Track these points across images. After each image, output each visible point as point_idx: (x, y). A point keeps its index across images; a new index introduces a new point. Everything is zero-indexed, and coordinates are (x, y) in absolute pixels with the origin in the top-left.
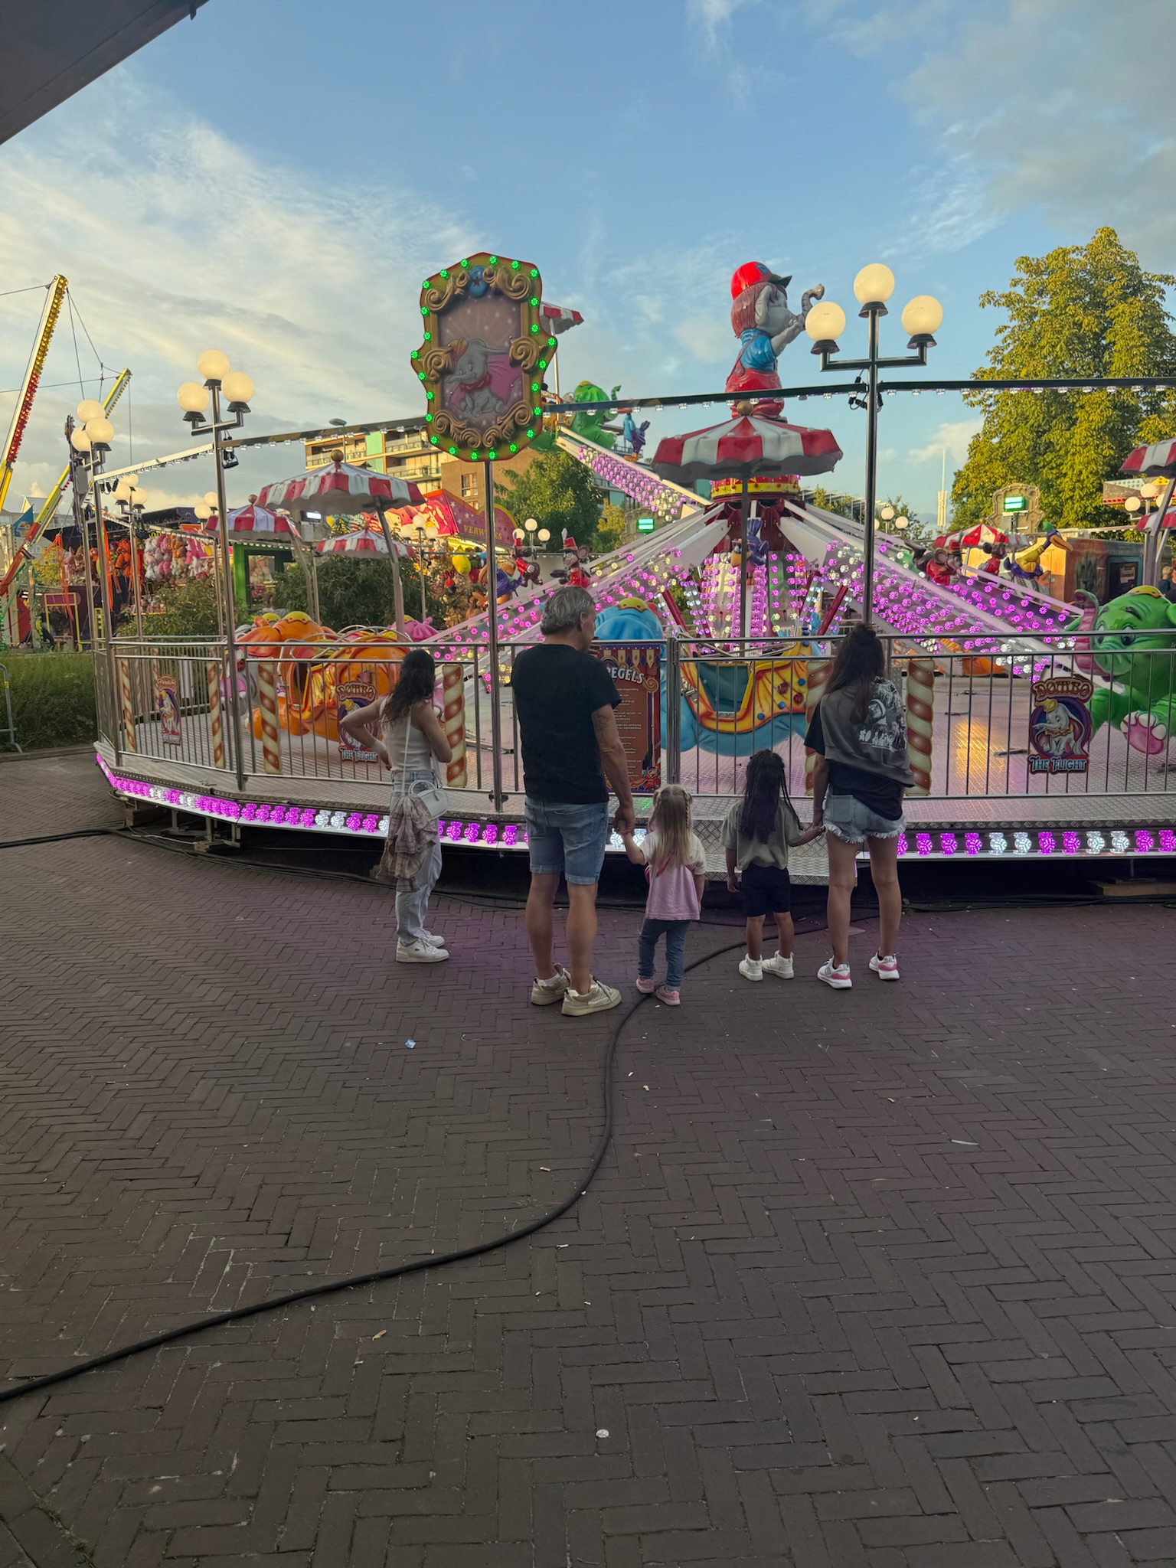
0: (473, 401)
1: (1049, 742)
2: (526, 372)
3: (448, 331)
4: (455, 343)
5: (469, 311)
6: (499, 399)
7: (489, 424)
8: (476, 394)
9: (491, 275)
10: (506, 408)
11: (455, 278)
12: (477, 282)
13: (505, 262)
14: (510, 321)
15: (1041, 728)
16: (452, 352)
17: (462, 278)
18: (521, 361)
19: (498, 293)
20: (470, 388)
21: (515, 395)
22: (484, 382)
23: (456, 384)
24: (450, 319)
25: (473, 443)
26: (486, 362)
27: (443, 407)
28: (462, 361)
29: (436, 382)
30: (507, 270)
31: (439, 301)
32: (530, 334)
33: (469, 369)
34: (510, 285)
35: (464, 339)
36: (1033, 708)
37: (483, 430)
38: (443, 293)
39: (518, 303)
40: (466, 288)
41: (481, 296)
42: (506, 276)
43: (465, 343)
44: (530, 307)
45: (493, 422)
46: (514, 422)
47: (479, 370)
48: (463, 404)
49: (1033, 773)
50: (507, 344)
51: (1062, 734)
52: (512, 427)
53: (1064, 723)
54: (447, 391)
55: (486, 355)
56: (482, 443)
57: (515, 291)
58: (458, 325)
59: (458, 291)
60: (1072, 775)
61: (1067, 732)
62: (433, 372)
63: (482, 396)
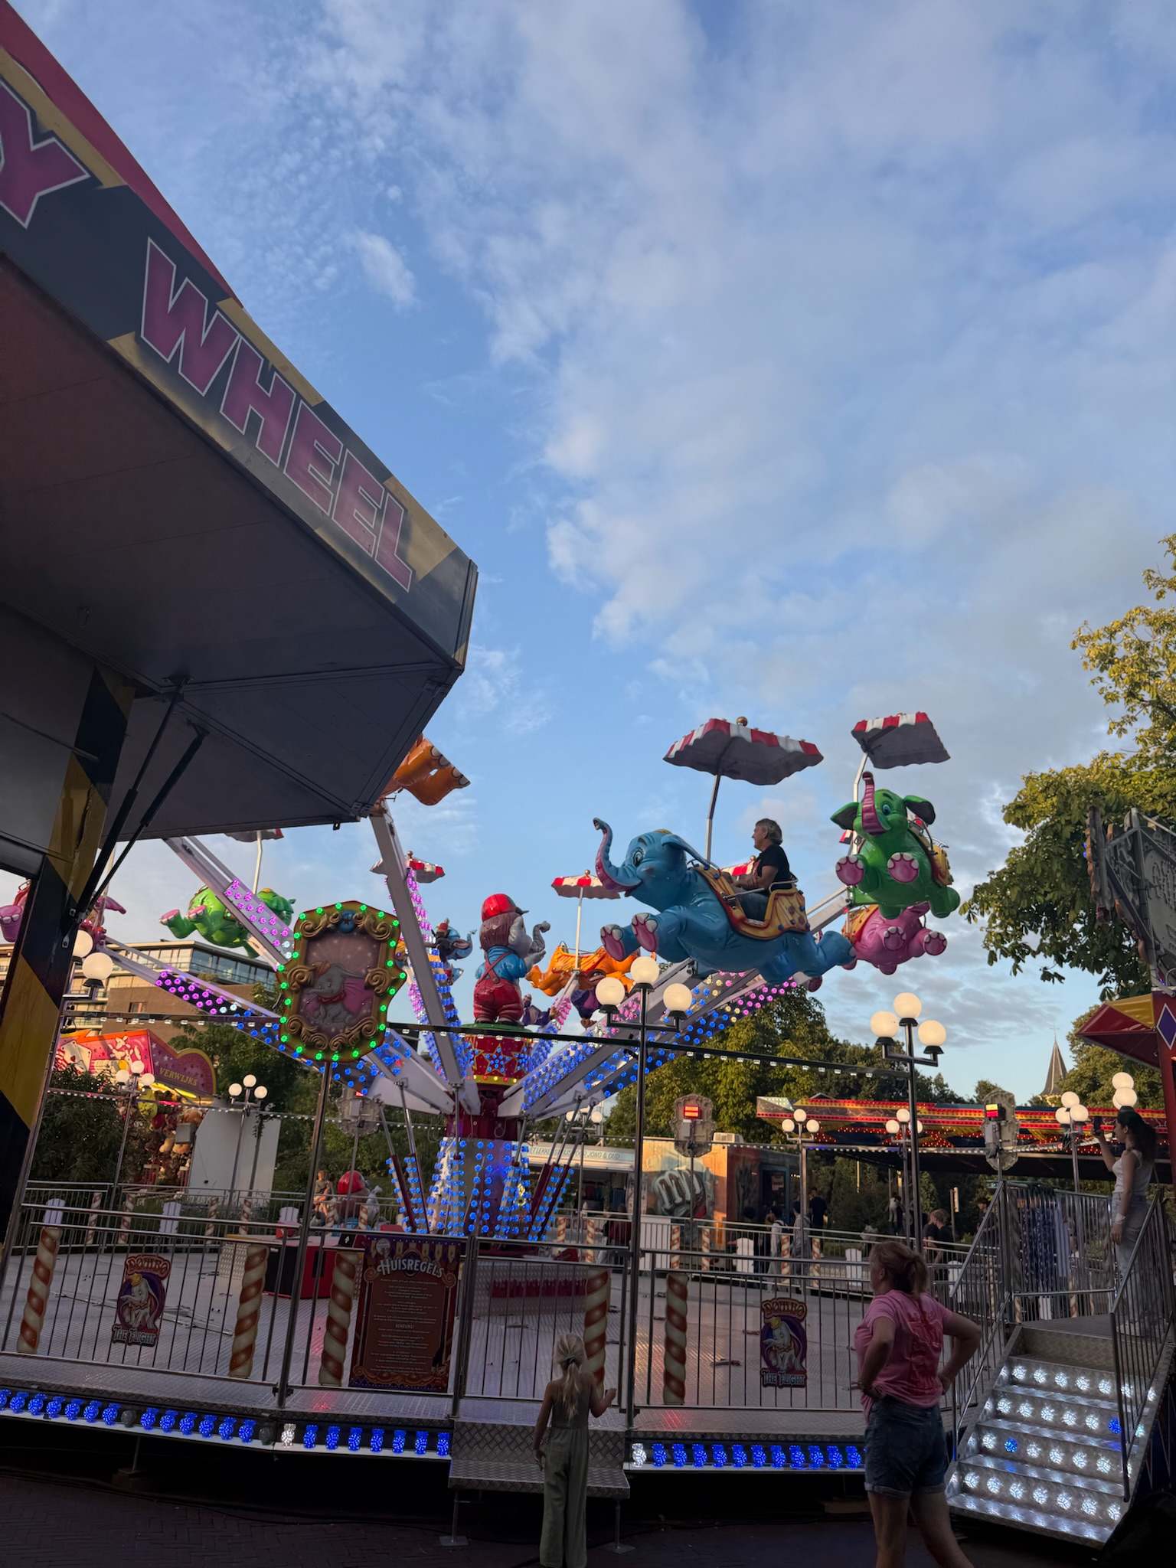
0: (326, 1011)
1: (776, 1356)
2: (378, 995)
3: (315, 954)
4: (319, 964)
5: (336, 942)
6: (349, 1012)
7: (337, 1032)
8: (330, 1006)
9: (360, 918)
10: (354, 1021)
11: (329, 915)
12: (347, 921)
13: (373, 911)
14: (369, 955)
15: (770, 1343)
16: (315, 970)
17: (335, 917)
18: (375, 986)
19: (364, 932)
20: (325, 1001)
21: (364, 1011)
22: (339, 998)
23: (314, 996)
24: (318, 945)
25: (320, 1046)
26: (343, 983)
27: (298, 1012)
28: (322, 979)
29: (296, 992)
30: (374, 917)
31: (312, 930)
32: (385, 967)
33: (327, 986)
34: (375, 927)
35: (327, 962)
36: (763, 1325)
37: (331, 1036)
38: (316, 925)
39: (379, 942)
40: (337, 925)
41: (349, 932)
42: (372, 921)
43: (328, 965)
44: (388, 947)
45: (341, 1031)
46: (361, 1034)
47: (336, 987)
48: (317, 1013)
49: (765, 1386)
50: (364, 971)
51: (785, 1351)
52: (358, 1037)
53: (787, 1339)
54: (304, 1000)
55: (345, 977)
56: (328, 1047)
57: (378, 933)
58: (322, 953)
59: (330, 926)
60: (794, 1389)
61: (789, 1349)
62: (295, 984)
63: (334, 1009)
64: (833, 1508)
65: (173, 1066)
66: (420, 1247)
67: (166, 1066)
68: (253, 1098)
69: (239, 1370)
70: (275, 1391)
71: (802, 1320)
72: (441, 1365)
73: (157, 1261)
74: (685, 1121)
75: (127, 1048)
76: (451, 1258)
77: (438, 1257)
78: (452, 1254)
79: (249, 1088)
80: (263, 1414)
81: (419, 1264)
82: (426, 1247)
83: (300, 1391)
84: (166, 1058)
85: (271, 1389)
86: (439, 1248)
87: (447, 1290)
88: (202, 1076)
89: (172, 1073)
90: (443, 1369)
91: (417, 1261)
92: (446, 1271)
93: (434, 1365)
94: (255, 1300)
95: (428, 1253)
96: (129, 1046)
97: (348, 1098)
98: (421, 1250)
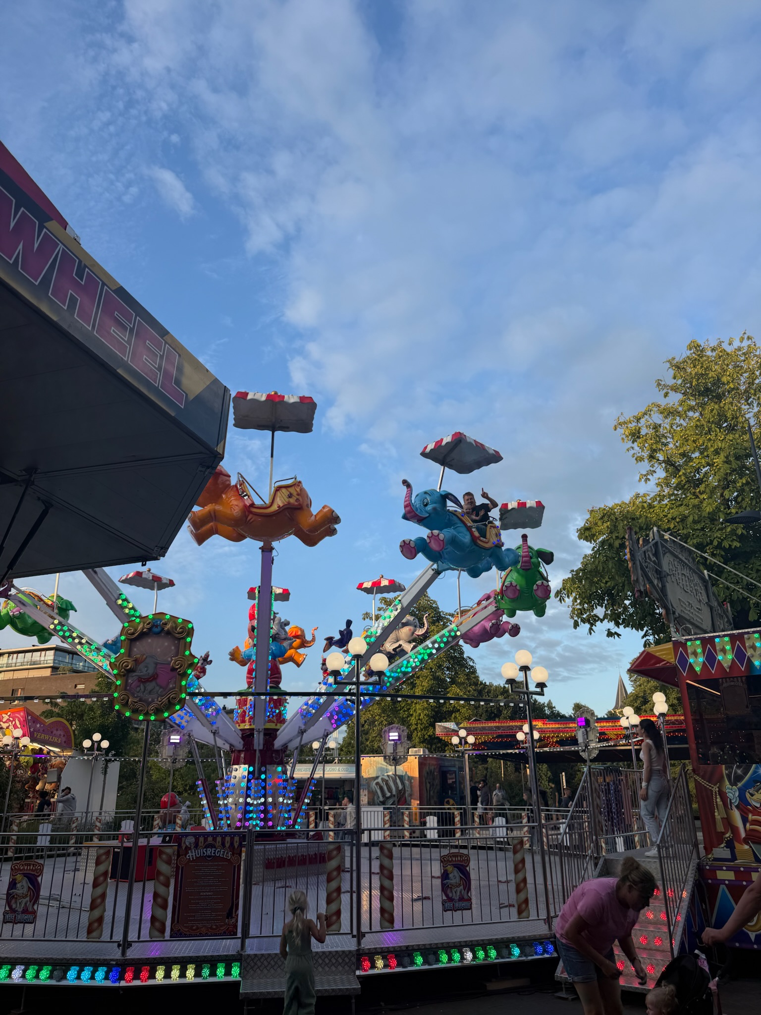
0: (145, 687)
1: (451, 891)
2: (179, 674)
3: (135, 649)
4: (138, 656)
5: (150, 641)
6: (161, 687)
7: (153, 701)
8: (148, 684)
9: (166, 624)
10: (164, 693)
11: (144, 623)
12: (157, 626)
13: (175, 619)
14: (173, 648)
15: (447, 883)
16: (136, 660)
17: (148, 624)
18: (177, 669)
19: (168, 633)
20: (143, 681)
21: (171, 686)
22: (154, 678)
23: (135, 678)
24: (138, 643)
25: (142, 711)
26: (156, 668)
27: (125, 689)
28: (141, 666)
29: (124, 676)
30: (175, 622)
31: (133, 634)
32: (184, 655)
33: (144, 671)
34: (176, 629)
35: (144, 654)
36: (442, 871)
37: (149, 704)
38: (136, 630)
39: (179, 639)
40: (150, 629)
41: (158, 634)
42: (174, 625)
43: (145, 656)
44: (186, 642)
45: (156, 700)
46: (169, 700)
47: (151, 671)
48: (138, 689)
49: (445, 911)
50: (170, 659)
51: (457, 887)
52: (167, 703)
53: (458, 879)
54: (130, 681)
55: (156, 664)
56: (147, 711)
57: (179, 633)
58: (140, 649)
59: (145, 630)
60: (464, 911)
61: (460, 885)
62: (123, 670)
63: (150, 686)
64: (492, 986)
65: (43, 731)
66: (215, 839)
67: (38, 731)
68: (99, 748)
69: (94, 934)
70: (119, 946)
71: (467, 866)
72: (232, 918)
73: (33, 865)
74: (389, 742)
75: (10, 721)
76: (236, 845)
77: (227, 845)
78: (236, 842)
79: (96, 742)
80: (112, 962)
81: (215, 851)
82: (219, 839)
83: (137, 944)
84: (38, 725)
85: (116, 944)
86: (228, 839)
87: (235, 867)
88: (64, 736)
89: (43, 736)
90: (233, 920)
91: (213, 849)
92: (233, 854)
93: (228, 918)
94: (104, 885)
95: (220, 843)
96: (11, 719)
97: (165, 745)
98: (216, 842)
